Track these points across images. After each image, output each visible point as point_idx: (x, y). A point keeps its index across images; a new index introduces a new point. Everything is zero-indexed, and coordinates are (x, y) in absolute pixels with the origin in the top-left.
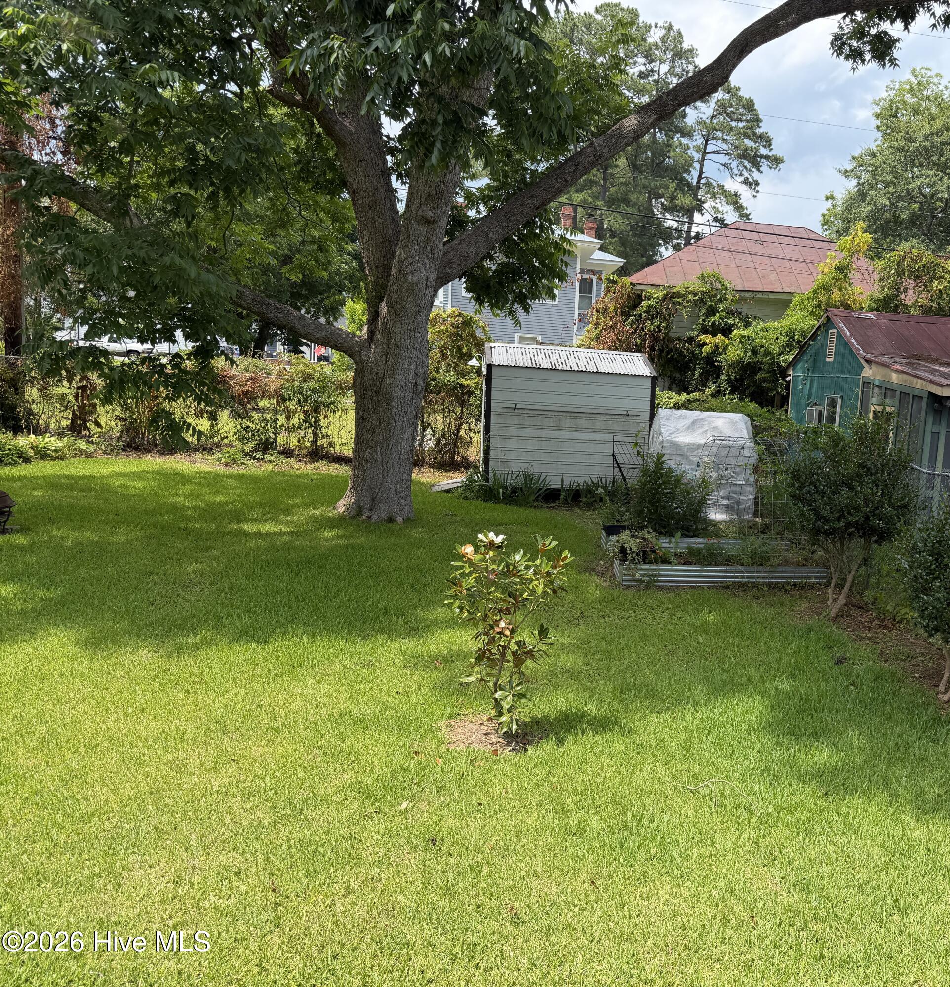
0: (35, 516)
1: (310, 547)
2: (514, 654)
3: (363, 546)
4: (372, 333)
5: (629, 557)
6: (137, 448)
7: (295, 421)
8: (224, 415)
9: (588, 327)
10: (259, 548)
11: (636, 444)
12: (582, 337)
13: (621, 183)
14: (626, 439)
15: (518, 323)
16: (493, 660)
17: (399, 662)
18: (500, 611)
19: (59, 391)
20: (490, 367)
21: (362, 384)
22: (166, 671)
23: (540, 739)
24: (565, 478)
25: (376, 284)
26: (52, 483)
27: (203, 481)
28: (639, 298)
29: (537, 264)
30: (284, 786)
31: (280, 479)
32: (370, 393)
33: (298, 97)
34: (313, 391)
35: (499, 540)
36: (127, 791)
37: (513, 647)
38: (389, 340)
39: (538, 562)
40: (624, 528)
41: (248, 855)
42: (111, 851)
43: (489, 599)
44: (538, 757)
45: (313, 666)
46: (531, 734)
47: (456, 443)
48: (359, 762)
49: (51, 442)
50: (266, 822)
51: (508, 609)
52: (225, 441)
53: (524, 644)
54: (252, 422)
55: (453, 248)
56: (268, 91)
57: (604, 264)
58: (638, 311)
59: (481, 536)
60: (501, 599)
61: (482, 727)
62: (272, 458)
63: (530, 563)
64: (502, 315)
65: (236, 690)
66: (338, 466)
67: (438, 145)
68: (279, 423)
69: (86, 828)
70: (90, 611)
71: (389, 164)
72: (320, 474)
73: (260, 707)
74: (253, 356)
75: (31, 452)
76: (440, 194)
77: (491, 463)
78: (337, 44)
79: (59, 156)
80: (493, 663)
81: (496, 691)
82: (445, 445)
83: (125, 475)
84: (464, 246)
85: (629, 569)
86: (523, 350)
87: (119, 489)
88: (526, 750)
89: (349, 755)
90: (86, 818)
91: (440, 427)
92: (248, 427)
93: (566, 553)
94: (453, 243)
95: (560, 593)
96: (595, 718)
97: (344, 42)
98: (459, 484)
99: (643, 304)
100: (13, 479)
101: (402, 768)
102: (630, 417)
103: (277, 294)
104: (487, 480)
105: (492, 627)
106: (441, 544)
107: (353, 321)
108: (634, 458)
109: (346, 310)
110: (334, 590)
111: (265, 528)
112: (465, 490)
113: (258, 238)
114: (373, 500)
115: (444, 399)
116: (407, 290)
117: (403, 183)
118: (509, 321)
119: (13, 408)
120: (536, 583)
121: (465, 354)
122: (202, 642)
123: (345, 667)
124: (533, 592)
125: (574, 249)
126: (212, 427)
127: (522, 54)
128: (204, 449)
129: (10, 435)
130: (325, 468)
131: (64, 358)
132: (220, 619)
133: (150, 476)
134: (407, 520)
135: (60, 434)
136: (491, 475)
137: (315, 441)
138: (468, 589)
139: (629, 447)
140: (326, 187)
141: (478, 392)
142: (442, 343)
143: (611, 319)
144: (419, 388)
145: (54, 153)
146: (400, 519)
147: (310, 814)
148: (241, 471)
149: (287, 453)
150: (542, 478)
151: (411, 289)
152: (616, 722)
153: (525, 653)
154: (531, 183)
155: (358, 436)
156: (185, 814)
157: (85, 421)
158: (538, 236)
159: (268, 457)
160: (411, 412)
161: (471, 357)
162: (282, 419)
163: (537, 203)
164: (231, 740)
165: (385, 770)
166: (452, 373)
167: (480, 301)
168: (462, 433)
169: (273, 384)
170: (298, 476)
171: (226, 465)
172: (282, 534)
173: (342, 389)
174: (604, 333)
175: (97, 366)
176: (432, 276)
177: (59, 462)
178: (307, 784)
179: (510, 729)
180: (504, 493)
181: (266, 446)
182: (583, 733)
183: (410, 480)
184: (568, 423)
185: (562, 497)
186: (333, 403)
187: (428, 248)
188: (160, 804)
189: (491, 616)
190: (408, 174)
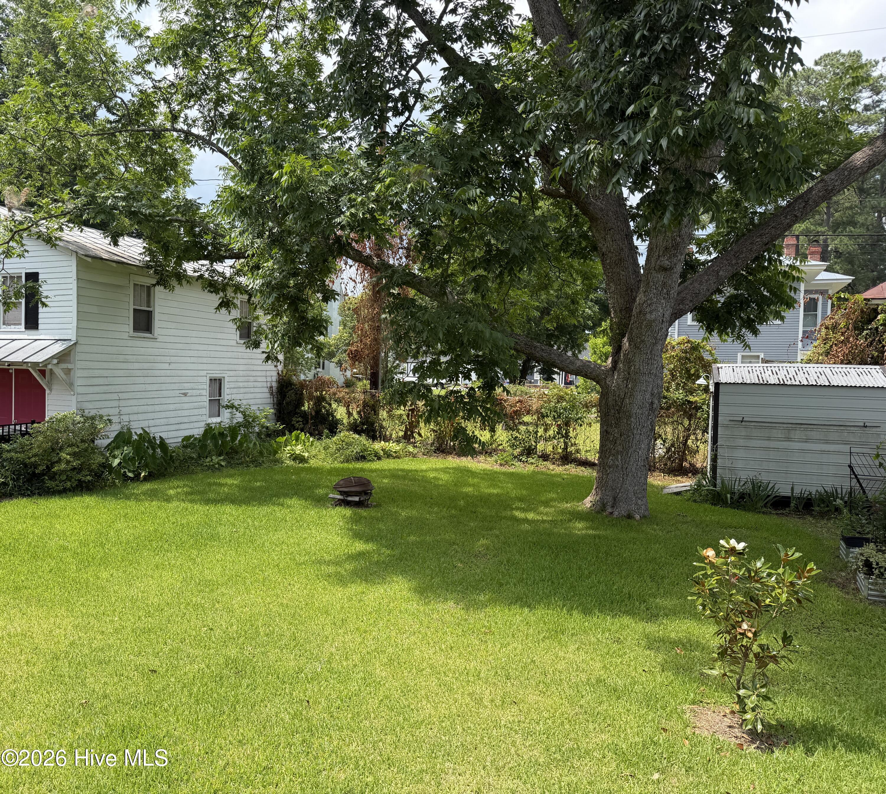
0: (384, 497)
1: (566, 534)
2: (756, 655)
3: (607, 538)
4: (615, 363)
5: (877, 572)
6: (443, 452)
7: (551, 433)
8: (500, 428)
9: (816, 343)
10: (527, 532)
11: (878, 456)
12: (809, 353)
13: (847, 208)
14: (864, 451)
15: (747, 346)
16: (735, 658)
17: (643, 643)
18: (742, 613)
19: (399, 412)
20: (717, 385)
21: (607, 404)
22: (466, 620)
23: (787, 743)
24: (795, 487)
25: (619, 324)
26: (394, 474)
27: (486, 477)
28: (875, 312)
29: (765, 293)
30: (554, 734)
31: (540, 477)
32: (613, 411)
33: (562, 191)
34: (565, 409)
35: (740, 546)
36: (443, 710)
37: (755, 648)
38: (629, 368)
39: (781, 571)
40: (868, 541)
41: (529, 786)
42: (434, 755)
43: (731, 601)
44: (785, 762)
45: (572, 635)
46: (776, 736)
47: (684, 452)
48: (614, 726)
49: (393, 446)
50: (541, 760)
51: (749, 612)
52: (500, 447)
53: (768, 648)
54: (520, 434)
55: (686, 288)
56: (540, 191)
57: (830, 283)
58: (874, 325)
59: (722, 542)
60: (742, 602)
61: (725, 719)
62: (533, 461)
63: (773, 572)
64: (730, 340)
65: (515, 645)
66: (583, 468)
67: (671, 208)
68: (539, 434)
69: (418, 732)
70: (417, 567)
71: (632, 228)
72: (570, 475)
73: (533, 662)
74: (519, 384)
75: (382, 453)
76: (676, 246)
77: (718, 471)
78: (592, 146)
79: (404, 259)
80: (735, 661)
81: (739, 689)
82: (674, 453)
83: (436, 470)
84: (696, 285)
85: (876, 584)
86: (750, 369)
87: (433, 481)
88: (773, 752)
89: (605, 718)
90: (418, 725)
91: (670, 437)
92: (517, 437)
93: (811, 565)
94: (686, 284)
95: (805, 603)
96: (847, 735)
97: (599, 144)
98: (688, 488)
99: (879, 317)
100: (372, 471)
101: (652, 741)
102: (867, 429)
103: (537, 337)
104: (715, 486)
105: (734, 627)
106: (675, 541)
107: (595, 353)
108: (876, 470)
109: (589, 345)
110: (586, 572)
111: (531, 516)
112: (693, 494)
113: (526, 298)
114: (615, 499)
115: (673, 414)
116: (646, 327)
117: (643, 240)
118: (738, 345)
119: (372, 424)
120: (780, 591)
121: (693, 375)
122: (489, 600)
123: (598, 639)
124: (776, 599)
125: (803, 275)
126: (492, 437)
127: (752, 120)
128: (486, 453)
129: (370, 441)
130: (573, 470)
131: (406, 394)
132: (501, 585)
133: (451, 471)
134: (644, 517)
135: (398, 441)
136: (719, 481)
137: (566, 448)
138: (710, 590)
139: (868, 458)
140: (580, 253)
141: (705, 407)
142: (672, 366)
143: (843, 334)
144: (655, 406)
145: (401, 258)
146: (637, 517)
147: (576, 764)
148: (511, 470)
149: (545, 457)
150: (771, 486)
151: (650, 325)
152: (873, 744)
153: (768, 656)
154: (760, 224)
155: (602, 445)
156: (482, 739)
157: (412, 432)
158: (766, 268)
159: (530, 460)
160: (648, 426)
161: (699, 377)
162: (541, 431)
163: (765, 240)
164: (513, 685)
165: (637, 739)
166: (681, 391)
167: (710, 330)
168: (690, 442)
169: (535, 404)
170: (553, 476)
171: (501, 465)
172: (543, 521)
173: (587, 407)
174: (835, 348)
175: (424, 397)
176: (668, 312)
177: (397, 460)
178: (572, 735)
179: (755, 728)
180: (731, 498)
181: (529, 451)
182: (834, 747)
183: (646, 484)
184: (797, 434)
185: (792, 505)
186: (580, 418)
187: (665, 291)
188: (465, 726)
189: (733, 617)
190: (648, 234)
